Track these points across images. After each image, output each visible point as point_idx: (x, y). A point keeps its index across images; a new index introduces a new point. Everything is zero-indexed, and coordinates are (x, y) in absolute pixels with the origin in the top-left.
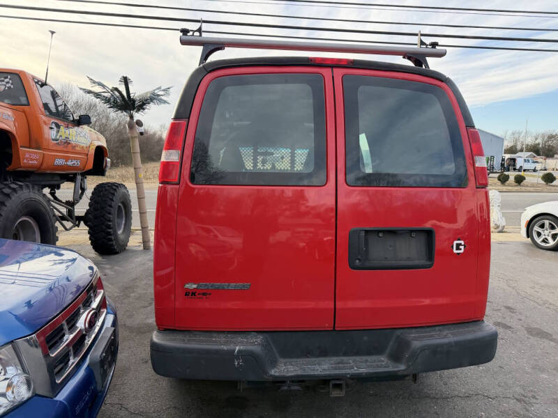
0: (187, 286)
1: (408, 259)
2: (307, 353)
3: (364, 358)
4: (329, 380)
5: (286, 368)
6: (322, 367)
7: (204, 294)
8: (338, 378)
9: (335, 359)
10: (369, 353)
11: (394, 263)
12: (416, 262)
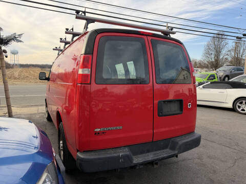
0: (95, 130)
1: (175, 111)
2: (142, 152)
3: (162, 151)
4: (153, 162)
5: (138, 160)
6: (150, 157)
7: (103, 133)
8: (156, 160)
9: (153, 153)
10: (163, 149)
11: (171, 113)
12: (177, 112)
